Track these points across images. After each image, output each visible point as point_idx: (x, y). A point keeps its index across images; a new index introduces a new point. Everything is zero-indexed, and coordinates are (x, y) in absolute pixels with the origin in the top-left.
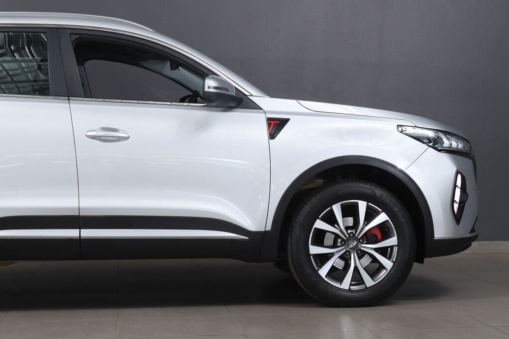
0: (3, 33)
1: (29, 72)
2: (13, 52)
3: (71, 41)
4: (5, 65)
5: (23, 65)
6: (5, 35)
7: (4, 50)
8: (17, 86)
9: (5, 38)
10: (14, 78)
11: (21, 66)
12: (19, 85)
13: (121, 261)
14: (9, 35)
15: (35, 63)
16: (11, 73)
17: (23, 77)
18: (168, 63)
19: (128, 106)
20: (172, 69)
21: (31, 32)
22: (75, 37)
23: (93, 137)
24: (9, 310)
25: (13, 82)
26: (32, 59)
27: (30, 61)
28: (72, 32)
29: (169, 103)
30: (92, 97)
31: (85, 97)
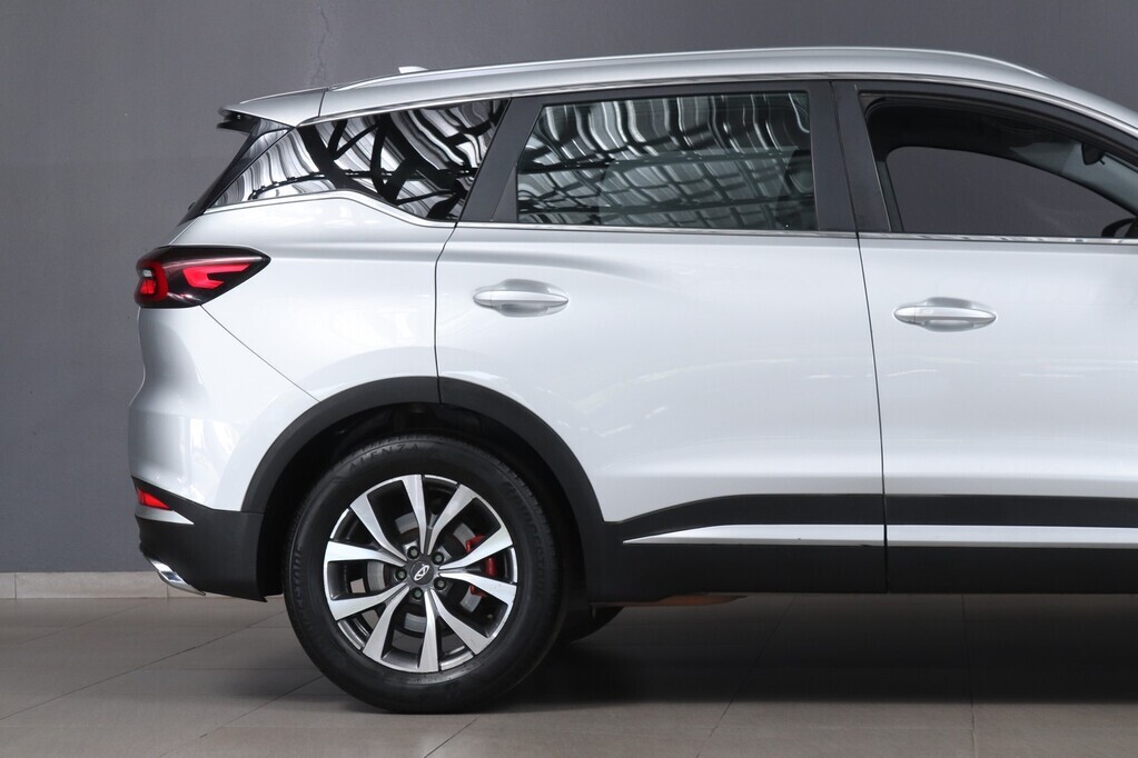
0: (706, 98)
1: (761, 180)
2: (726, 137)
3: (862, 108)
4: (708, 165)
5: (749, 164)
6: (710, 100)
7: (708, 134)
8: (734, 212)
9: (711, 108)
10: (729, 194)
11: (745, 166)
12: (739, 209)
13: (966, 596)
14: (718, 101)
15: (774, 161)
16: (722, 183)
17: (748, 192)
18: (1078, 149)
19: (980, 249)
20: (1086, 163)
21: (766, 92)
22: (870, 99)
23: (913, 321)
24: (732, 701)
25: (727, 202)
26: (769, 152)
27: (764, 155)
28: (861, 89)
29: (1074, 240)
30: (903, 232)
31: (893, 232)
